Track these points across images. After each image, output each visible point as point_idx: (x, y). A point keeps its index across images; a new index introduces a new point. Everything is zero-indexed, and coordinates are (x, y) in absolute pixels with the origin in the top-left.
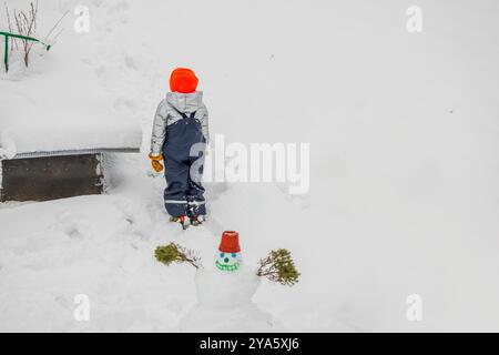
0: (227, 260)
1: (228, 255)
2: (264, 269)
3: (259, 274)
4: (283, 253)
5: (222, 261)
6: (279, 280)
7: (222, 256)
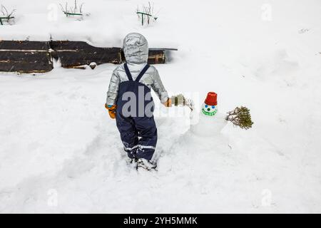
0: (209, 110)
1: (210, 107)
2: (231, 117)
3: (227, 119)
4: (244, 110)
5: (206, 109)
6: (240, 125)
7: (206, 106)
